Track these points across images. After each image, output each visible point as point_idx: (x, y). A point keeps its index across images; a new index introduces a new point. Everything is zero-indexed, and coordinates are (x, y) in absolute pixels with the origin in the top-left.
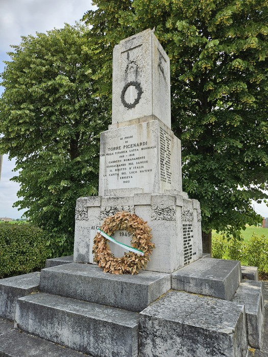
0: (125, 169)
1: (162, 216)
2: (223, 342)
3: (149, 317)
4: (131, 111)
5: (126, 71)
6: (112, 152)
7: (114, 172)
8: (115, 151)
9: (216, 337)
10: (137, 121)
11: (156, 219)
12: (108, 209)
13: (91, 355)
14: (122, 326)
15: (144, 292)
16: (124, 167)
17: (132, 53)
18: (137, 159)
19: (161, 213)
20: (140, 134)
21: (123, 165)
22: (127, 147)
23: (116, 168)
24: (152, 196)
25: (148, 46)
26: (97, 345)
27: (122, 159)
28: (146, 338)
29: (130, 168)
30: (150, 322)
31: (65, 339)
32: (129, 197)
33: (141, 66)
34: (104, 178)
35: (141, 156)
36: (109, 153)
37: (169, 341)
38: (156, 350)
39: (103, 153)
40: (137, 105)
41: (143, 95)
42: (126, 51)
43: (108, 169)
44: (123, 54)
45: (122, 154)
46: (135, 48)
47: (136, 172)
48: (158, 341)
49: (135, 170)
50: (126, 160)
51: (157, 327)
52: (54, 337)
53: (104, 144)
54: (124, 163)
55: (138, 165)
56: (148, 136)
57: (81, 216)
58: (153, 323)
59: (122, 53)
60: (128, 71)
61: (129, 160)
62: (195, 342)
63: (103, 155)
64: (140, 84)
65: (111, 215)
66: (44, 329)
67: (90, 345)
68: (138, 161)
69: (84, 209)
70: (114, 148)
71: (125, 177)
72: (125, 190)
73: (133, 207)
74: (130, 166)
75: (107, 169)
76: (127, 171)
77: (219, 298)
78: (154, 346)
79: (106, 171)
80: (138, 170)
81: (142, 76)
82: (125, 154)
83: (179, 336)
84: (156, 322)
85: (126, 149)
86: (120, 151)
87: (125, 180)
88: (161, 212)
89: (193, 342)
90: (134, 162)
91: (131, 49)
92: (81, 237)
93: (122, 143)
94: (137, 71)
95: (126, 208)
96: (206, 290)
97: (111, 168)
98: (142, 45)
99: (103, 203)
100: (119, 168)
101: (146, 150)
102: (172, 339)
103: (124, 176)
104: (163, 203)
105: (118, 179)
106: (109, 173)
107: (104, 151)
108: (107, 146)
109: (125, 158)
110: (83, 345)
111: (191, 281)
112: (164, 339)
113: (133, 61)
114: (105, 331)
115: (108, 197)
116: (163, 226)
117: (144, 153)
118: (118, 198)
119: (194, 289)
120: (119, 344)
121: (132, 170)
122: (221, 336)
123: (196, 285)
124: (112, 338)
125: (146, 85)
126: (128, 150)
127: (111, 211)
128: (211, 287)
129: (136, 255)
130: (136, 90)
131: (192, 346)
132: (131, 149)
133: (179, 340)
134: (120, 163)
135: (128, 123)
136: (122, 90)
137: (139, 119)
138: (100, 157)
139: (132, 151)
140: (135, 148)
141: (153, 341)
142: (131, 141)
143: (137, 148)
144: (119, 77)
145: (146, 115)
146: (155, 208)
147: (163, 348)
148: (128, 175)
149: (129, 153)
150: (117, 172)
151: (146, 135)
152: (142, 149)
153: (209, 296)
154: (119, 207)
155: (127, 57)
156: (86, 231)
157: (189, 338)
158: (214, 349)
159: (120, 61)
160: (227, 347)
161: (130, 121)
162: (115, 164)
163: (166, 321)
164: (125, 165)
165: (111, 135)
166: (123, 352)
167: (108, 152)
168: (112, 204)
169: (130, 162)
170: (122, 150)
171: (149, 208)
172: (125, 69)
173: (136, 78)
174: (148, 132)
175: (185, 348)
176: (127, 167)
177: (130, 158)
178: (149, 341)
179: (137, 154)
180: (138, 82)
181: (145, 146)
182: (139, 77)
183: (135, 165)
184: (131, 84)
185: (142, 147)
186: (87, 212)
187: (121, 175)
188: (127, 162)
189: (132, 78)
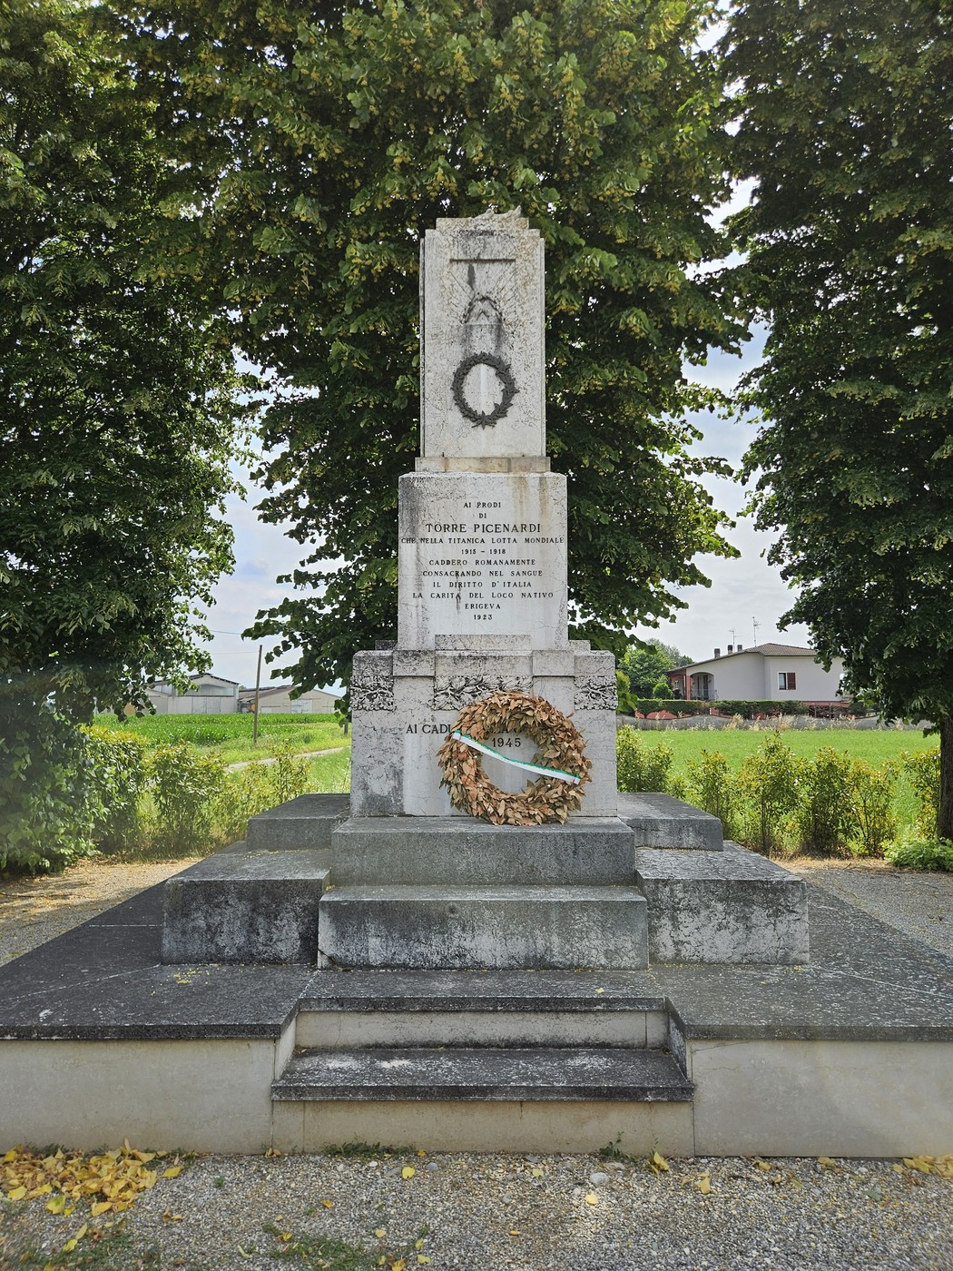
0: (480, 584)
1: (601, 701)
2: (793, 895)
3: (663, 881)
4: (483, 433)
5: (467, 317)
6: (438, 536)
7: (446, 589)
8: (448, 535)
9: (782, 888)
10: (504, 463)
11: (585, 707)
12: (459, 684)
13: (557, 968)
14: (622, 902)
15: (627, 846)
16: (477, 579)
17: (483, 273)
18: (512, 562)
19: (597, 694)
20: (521, 502)
21: (474, 573)
22: (485, 529)
23: (454, 579)
24: (576, 658)
25: (531, 271)
26: (568, 947)
27: (471, 558)
28: (658, 918)
29: (494, 585)
30: (667, 889)
31: (484, 954)
32: (516, 658)
33: (510, 318)
34: (414, 602)
35: (525, 558)
36: (429, 536)
37: (704, 913)
38: (679, 932)
39: (409, 534)
40: (500, 422)
41: (516, 399)
42: (466, 261)
43: (428, 581)
44: (455, 266)
45: (470, 546)
46: (493, 261)
47: (511, 595)
48: (682, 916)
49: (507, 590)
50: (483, 563)
51: (680, 895)
52: (453, 958)
53: (414, 510)
54: (477, 568)
55: (517, 579)
56: (543, 512)
57: (372, 700)
58: (672, 890)
59: (452, 261)
60: (473, 321)
61: (489, 562)
62: (748, 903)
63: (411, 540)
64: (509, 366)
65: (466, 697)
66: (422, 949)
67: (551, 951)
68: (515, 568)
69: (381, 682)
70: (446, 528)
71: (480, 606)
72: (497, 640)
73: (529, 680)
74: (495, 579)
75: (423, 578)
76: (486, 591)
77: (713, 850)
78: (676, 927)
79: (419, 584)
80: (517, 591)
81: (516, 349)
82: (479, 547)
83: (720, 900)
84: (679, 887)
85: (479, 534)
86: (463, 536)
87: (482, 612)
88: (598, 691)
89: (745, 905)
90: (507, 570)
91: (478, 260)
92: (375, 753)
93: (469, 517)
94: (499, 328)
95: (510, 683)
96: (690, 839)
97: (437, 579)
98: (514, 260)
99: (440, 670)
100: (462, 579)
101: (537, 545)
102: (708, 908)
103: (476, 601)
104: (603, 672)
105: (458, 607)
106: (428, 589)
107: (413, 530)
108: (423, 518)
109: (479, 556)
110: (535, 956)
111: (660, 827)
112: (694, 911)
113: (488, 298)
114: (585, 919)
115: (456, 654)
116: (602, 723)
117: (532, 551)
118: (485, 658)
119: (666, 841)
120: (618, 933)
121: (499, 589)
122: (790, 886)
123: (670, 833)
124: (603, 926)
125: (526, 374)
126: (487, 537)
127: (468, 689)
128: (698, 833)
129: (565, 783)
130: (497, 381)
131: (743, 910)
132: (496, 536)
133: (720, 907)
134: (465, 569)
135: (476, 465)
136: (455, 369)
137: (509, 460)
138: (400, 544)
139: (499, 541)
140: (506, 535)
141: (674, 919)
142: (494, 517)
143: (513, 535)
144: (446, 329)
145: (525, 452)
146: (585, 683)
147: (692, 926)
148: (487, 599)
149: (488, 546)
150: (455, 591)
151: (538, 508)
152: (527, 540)
153: (695, 848)
154: (491, 680)
155: (466, 277)
156: (389, 738)
157: (737, 900)
158: (780, 907)
159: (447, 283)
160: (798, 900)
161: (483, 459)
162: (448, 568)
163: (698, 881)
164: (479, 574)
165: (436, 489)
166: (629, 945)
167: (423, 532)
168: (469, 670)
169: (494, 568)
170: (469, 534)
171: (570, 683)
172: (461, 311)
173: (498, 347)
174: (544, 502)
175: (732, 917)
176: (486, 579)
177: (493, 558)
178: (665, 921)
179: (513, 552)
180: (504, 358)
181: (535, 535)
182: (505, 348)
183: (507, 577)
184: (483, 359)
185: (526, 534)
186: (390, 690)
187: (465, 599)
188: (485, 569)
189: (483, 343)
